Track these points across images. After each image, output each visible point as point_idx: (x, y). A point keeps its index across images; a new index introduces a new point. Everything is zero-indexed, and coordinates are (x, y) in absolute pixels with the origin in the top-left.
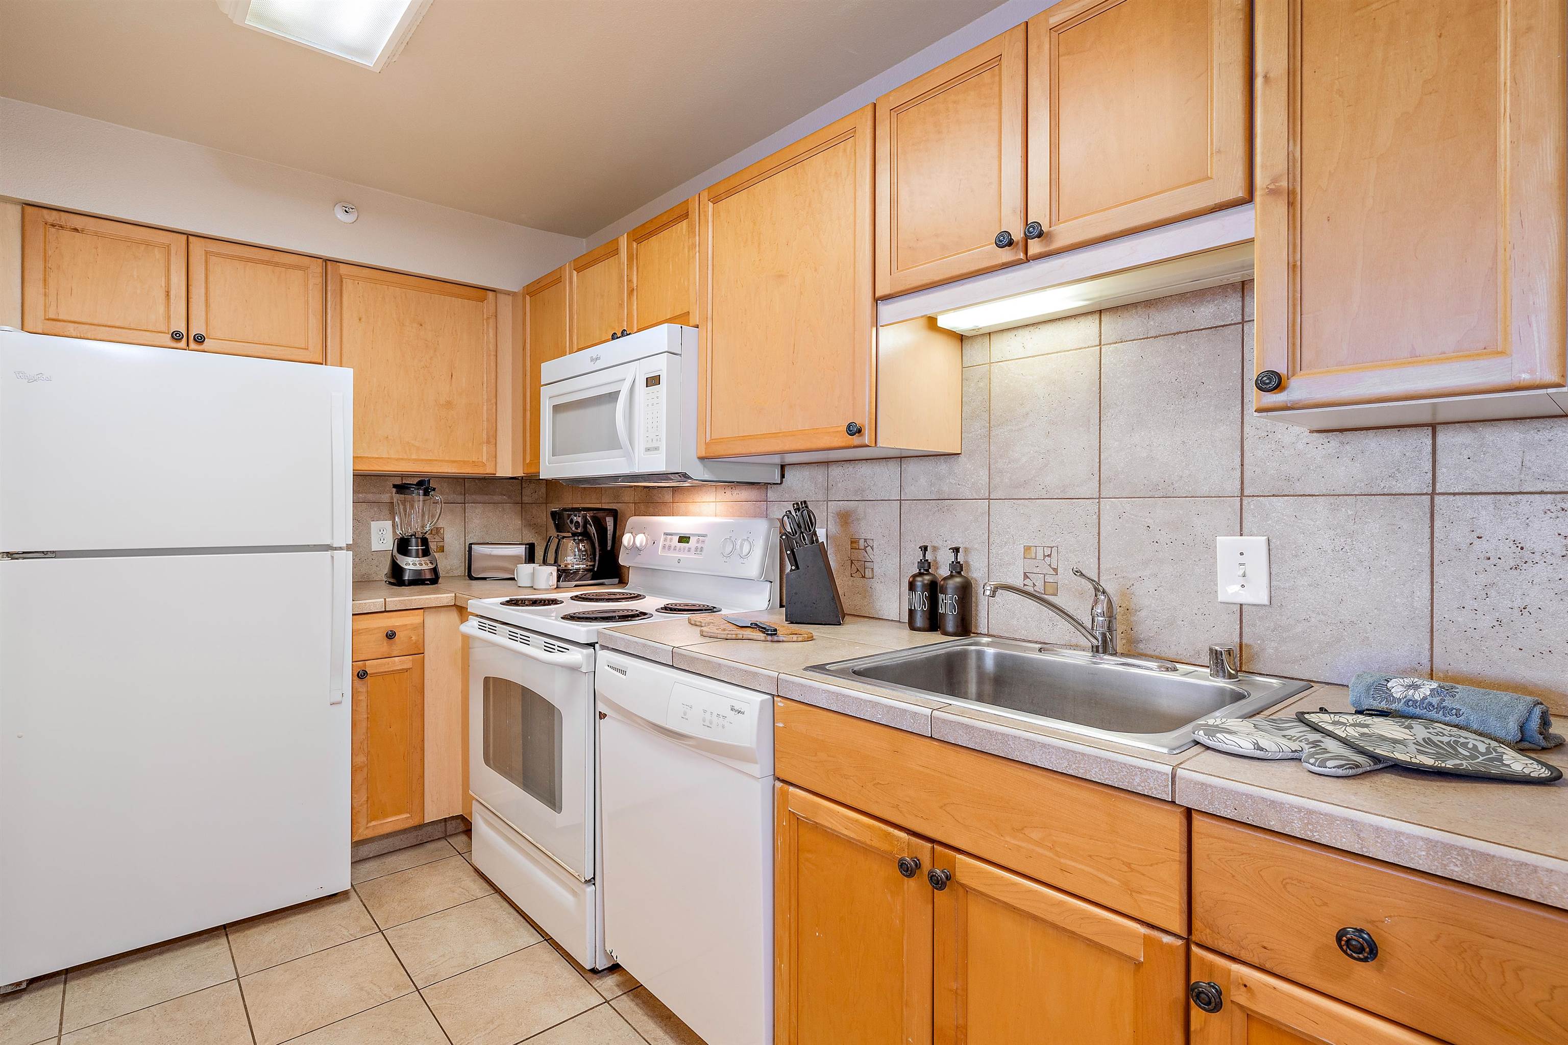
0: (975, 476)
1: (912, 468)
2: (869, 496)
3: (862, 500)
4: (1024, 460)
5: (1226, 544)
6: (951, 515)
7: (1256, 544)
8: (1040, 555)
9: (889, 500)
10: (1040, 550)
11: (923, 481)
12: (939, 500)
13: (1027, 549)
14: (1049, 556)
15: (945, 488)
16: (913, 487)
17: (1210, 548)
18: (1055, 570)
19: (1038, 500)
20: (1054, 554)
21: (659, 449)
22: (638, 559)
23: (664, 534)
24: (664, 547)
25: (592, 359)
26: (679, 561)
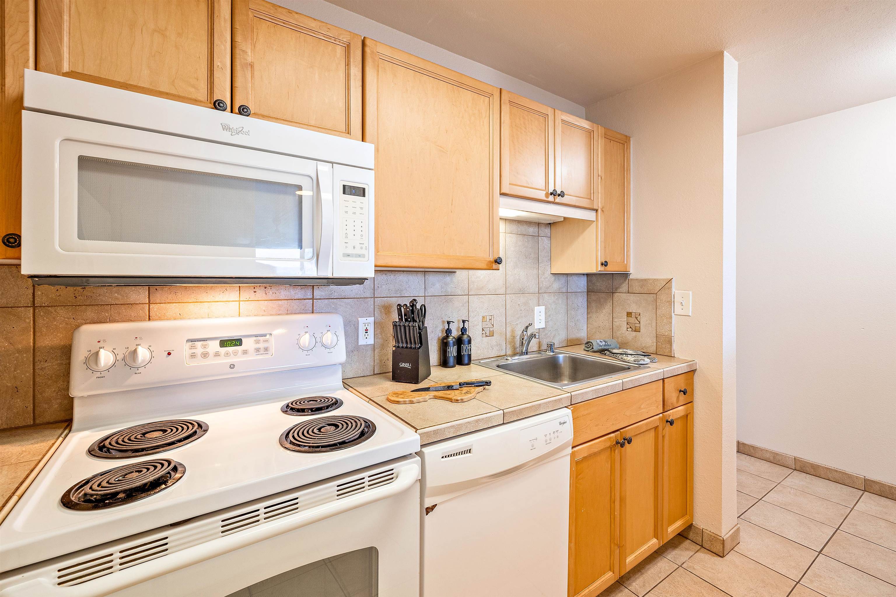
0: (462, 284)
1: (431, 278)
2: (405, 294)
3: (400, 297)
4: (482, 277)
5: (537, 309)
6: (452, 303)
7: (542, 308)
8: (488, 320)
9: (418, 296)
10: (488, 317)
11: (438, 285)
12: (446, 296)
13: (483, 317)
14: (491, 319)
15: (449, 290)
16: (432, 289)
17: (533, 311)
18: (493, 325)
19: (486, 295)
20: (492, 318)
21: (363, 256)
22: (134, 380)
23: (188, 341)
24: (193, 356)
25: (226, 128)
26: (232, 366)
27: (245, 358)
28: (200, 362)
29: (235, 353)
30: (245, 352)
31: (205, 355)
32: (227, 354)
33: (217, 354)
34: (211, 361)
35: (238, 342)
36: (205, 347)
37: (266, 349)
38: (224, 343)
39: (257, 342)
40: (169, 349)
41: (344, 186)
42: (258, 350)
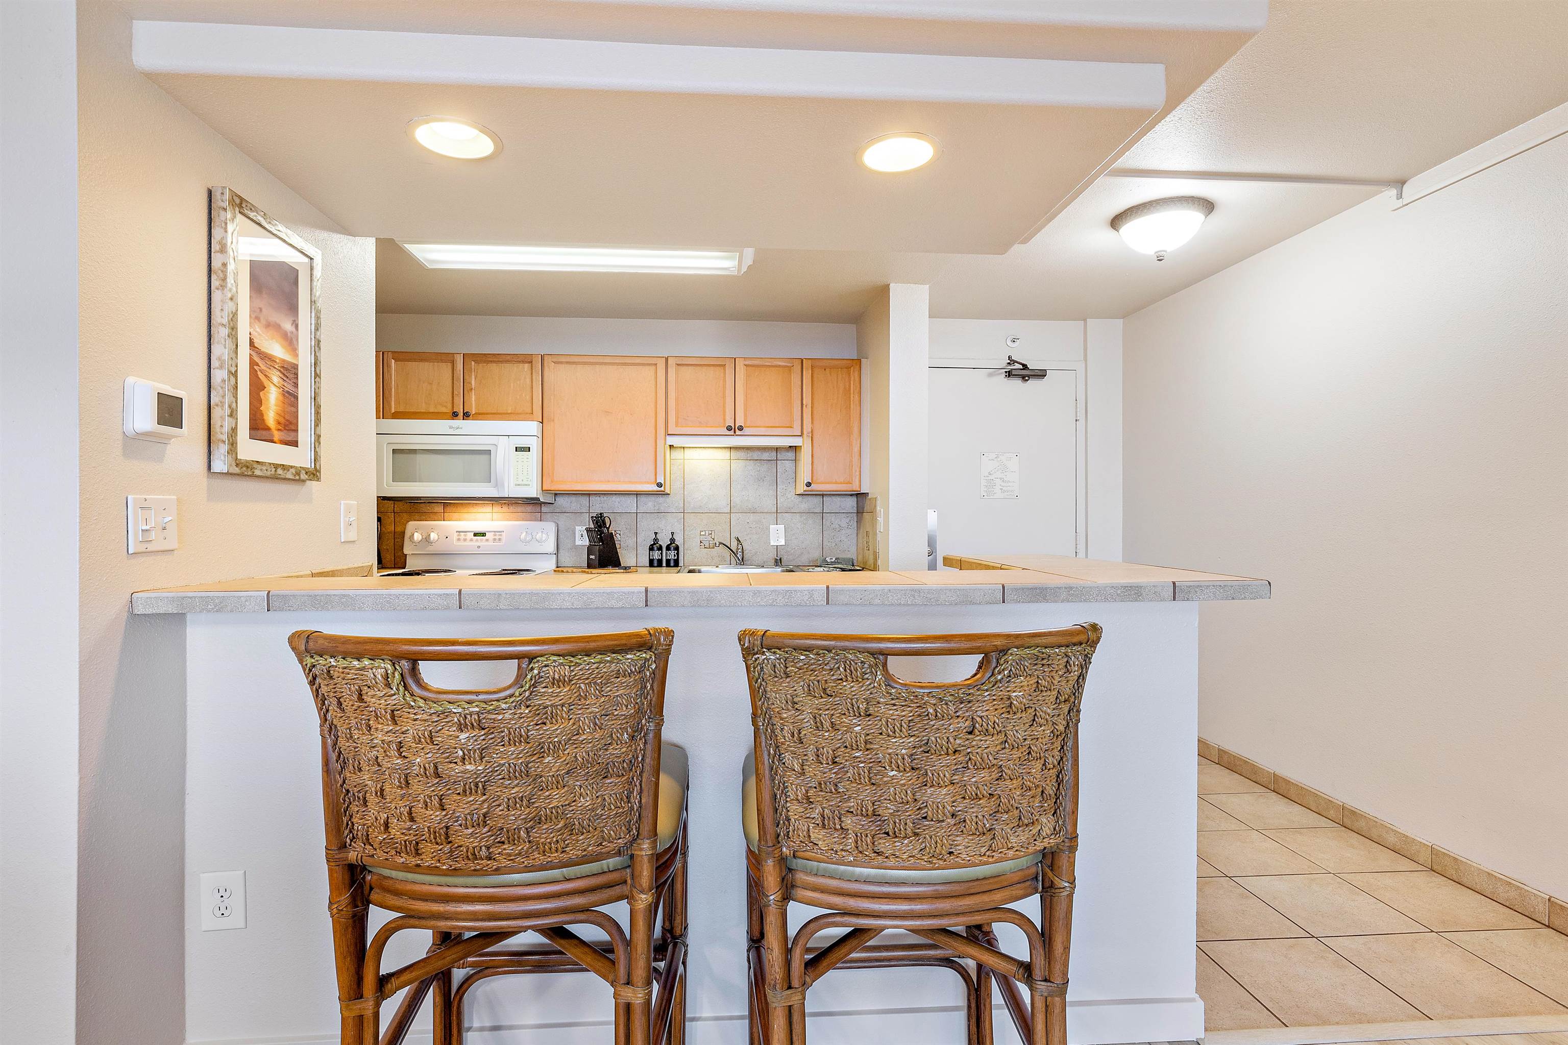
5: (773, 527)
7: (781, 527)
14: (711, 534)
16: (643, 507)
17: (768, 528)
21: (529, 485)
22: (430, 549)
23: (457, 532)
24: (459, 540)
25: (451, 427)
26: (479, 547)
27: (487, 543)
28: (462, 543)
29: (481, 540)
30: (487, 540)
31: (465, 540)
32: (477, 540)
33: (471, 540)
34: (468, 543)
35: (484, 534)
36: (465, 535)
37: (500, 539)
38: (475, 535)
39: (495, 535)
40: (447, 535)
41: (516, 448)
42: (495, 539)
